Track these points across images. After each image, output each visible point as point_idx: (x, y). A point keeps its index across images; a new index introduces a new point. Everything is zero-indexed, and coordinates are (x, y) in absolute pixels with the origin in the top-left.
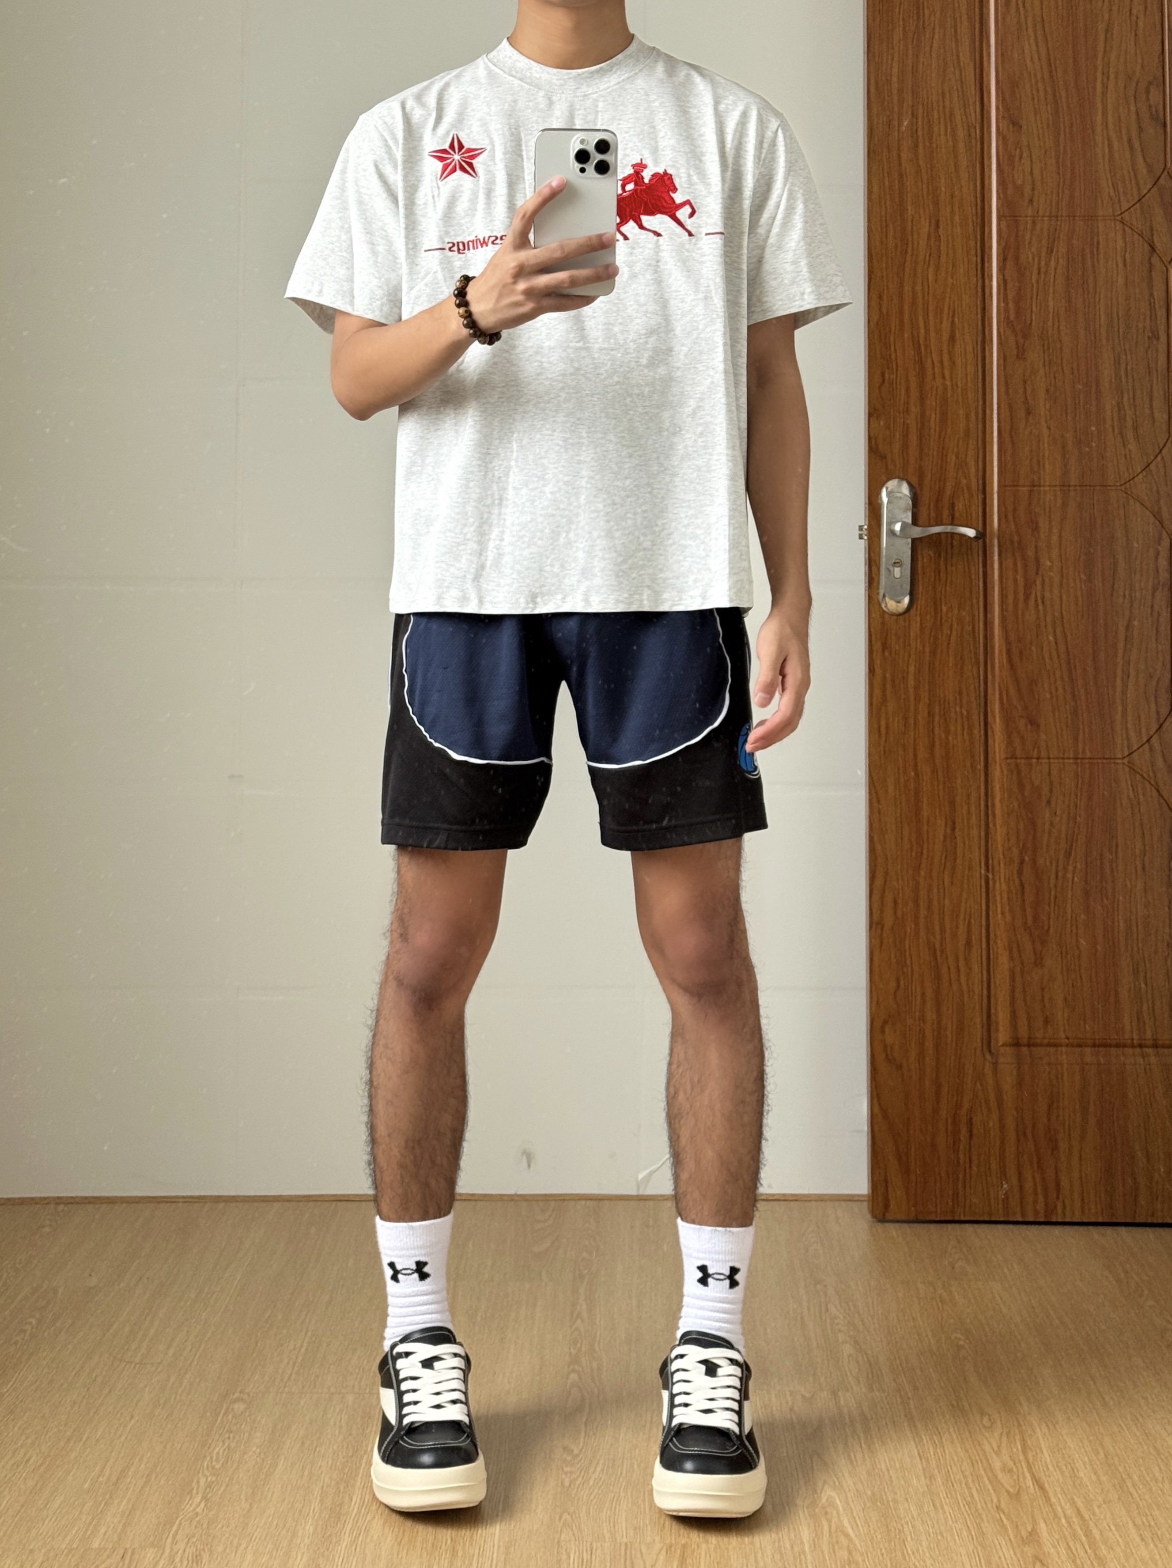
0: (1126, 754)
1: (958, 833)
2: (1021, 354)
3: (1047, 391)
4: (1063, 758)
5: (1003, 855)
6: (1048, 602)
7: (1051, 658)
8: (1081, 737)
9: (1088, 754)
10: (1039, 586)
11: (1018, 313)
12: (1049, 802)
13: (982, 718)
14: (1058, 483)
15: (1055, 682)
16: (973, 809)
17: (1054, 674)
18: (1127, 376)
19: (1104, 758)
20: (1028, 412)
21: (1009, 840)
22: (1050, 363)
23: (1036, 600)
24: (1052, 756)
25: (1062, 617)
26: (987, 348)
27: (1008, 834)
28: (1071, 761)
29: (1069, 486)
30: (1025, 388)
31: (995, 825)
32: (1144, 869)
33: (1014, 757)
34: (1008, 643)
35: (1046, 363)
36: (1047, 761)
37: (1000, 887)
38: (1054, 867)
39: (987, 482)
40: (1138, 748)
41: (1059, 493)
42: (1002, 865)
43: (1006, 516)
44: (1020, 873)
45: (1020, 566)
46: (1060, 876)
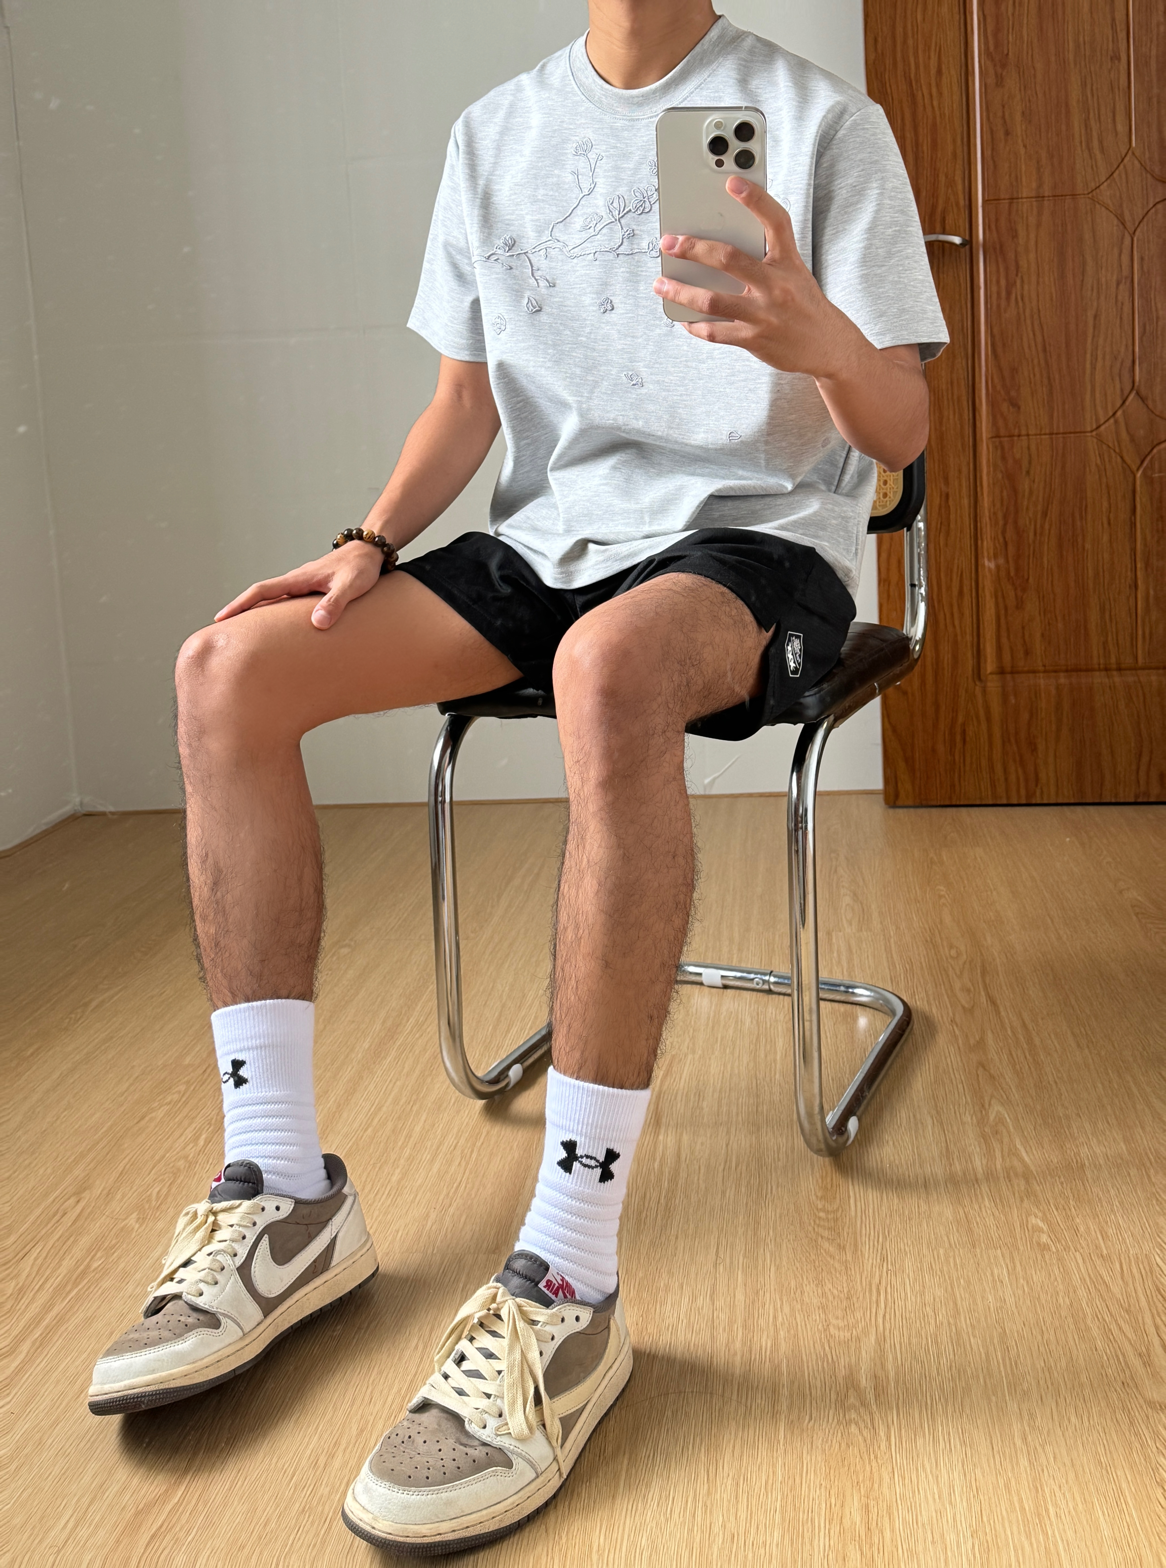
0: (1094, 427)
1: (951, 502)
2: (1001, 83)
3: (1023, 113)
4: (1040, 434)
5: (990, 518)
6: (1026, 300)
7: (1029, 347)
8: (1055, 414)
9: (1061, 431)
10: (1018, 286)
11: (997, 45)
12: (1028, 473)
13: (971, 404)
14: (1033, 194)
15: (1033, 369)
16: (963, 482)
17: (1032, 361)
18: (1093, 95)
19: (1075, 433)
20: (1007, 133)
21: (994, 506)
22: (1025, 89)
23: (1016, 298)
24: (1030, 433)
25: (1039, 309)
26: (971, 78)
27: (993, 500)
28: (1047, 436)
29: (1043, 197)
30: (1004, 113)
31: (982, 494)
32: (1109, 523)
33: (998, 436)
34: (993, 336)
35: (1022, 88)
36: (1026, 438)
37: (987, 543)
38: (1033, 526)
39: (973, 199)
40: (1106, 421)
41: (1035, 203)
42: (989, 527)
43: (989, 227)
44: (1004, 532)
45: (1002, 270)
46: (1038, 532)
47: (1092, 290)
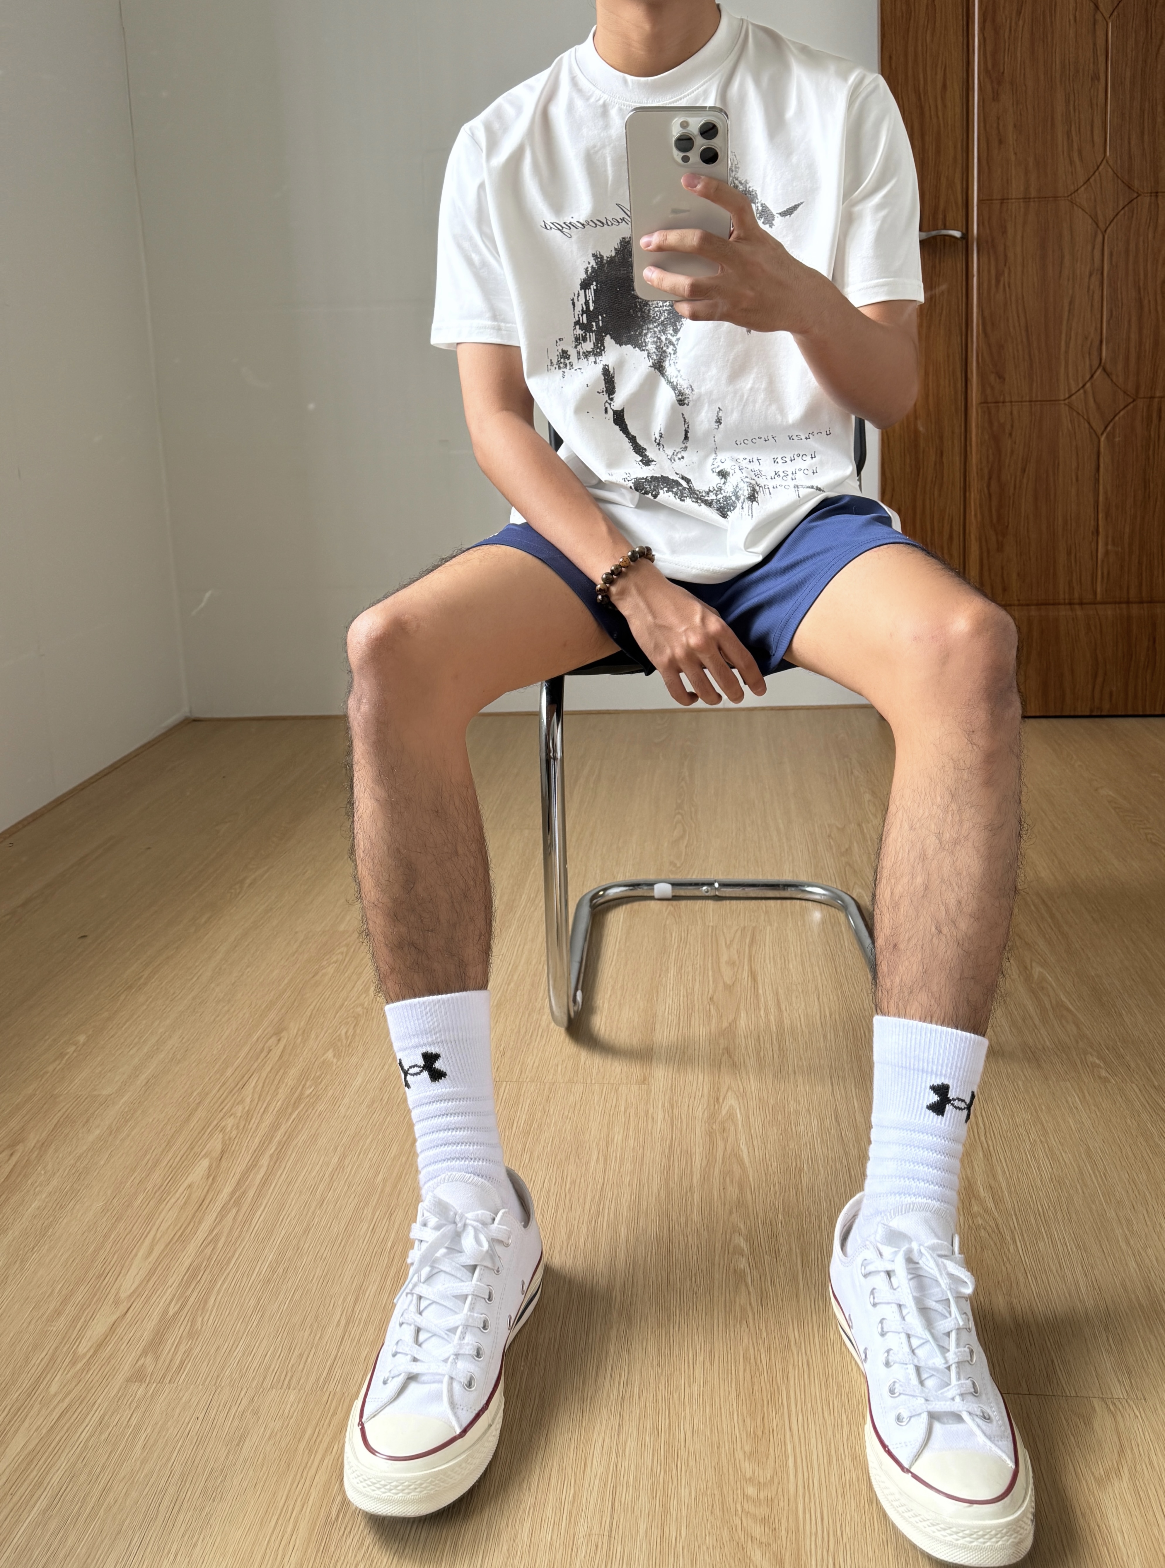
0: (1067, 396)
1: (945, 460)
2: (996, 97)
3: (1015, 125)
4: (1021, 402)
5: (977, 473)
6: (1013, 287)
7: (1014, 328)
8: (1035, 385)
9: (1039, 399)
10: (1006, 275)
11: (993, 64)
12: (1010, 434)
13: (963, 375)
14: (1021, 196)
15: (1017, 346)
16: (956, 442)
17: (1016, 339)
18: (1075, 110)
19: (1050, 401)
20: (1001, 142)
21: (981, 463)
22: (1017, 104)
23: (1004, 285)
24: (1013, 400)
25: (1023, 296)
26: (970, 93)
27: (981, 459)
28: (1028, 403)
29: (1030, 198)
30: (998, 124)
31: (971, 453)
32: (1077, 480)
33: (986, 402)
34: (983, 318)
35: (1015, 103)
36: (1009, 404)
37: (974, 496)
38: (1013, 481)
39: (970, 198)
40: (1076, 392)
41: (1022, 204)
42: (976, 481)
43: (983, 223)
44: (989, 486)
45: (992, 259)
46: (1017, 486)
47: (1069, 280)
